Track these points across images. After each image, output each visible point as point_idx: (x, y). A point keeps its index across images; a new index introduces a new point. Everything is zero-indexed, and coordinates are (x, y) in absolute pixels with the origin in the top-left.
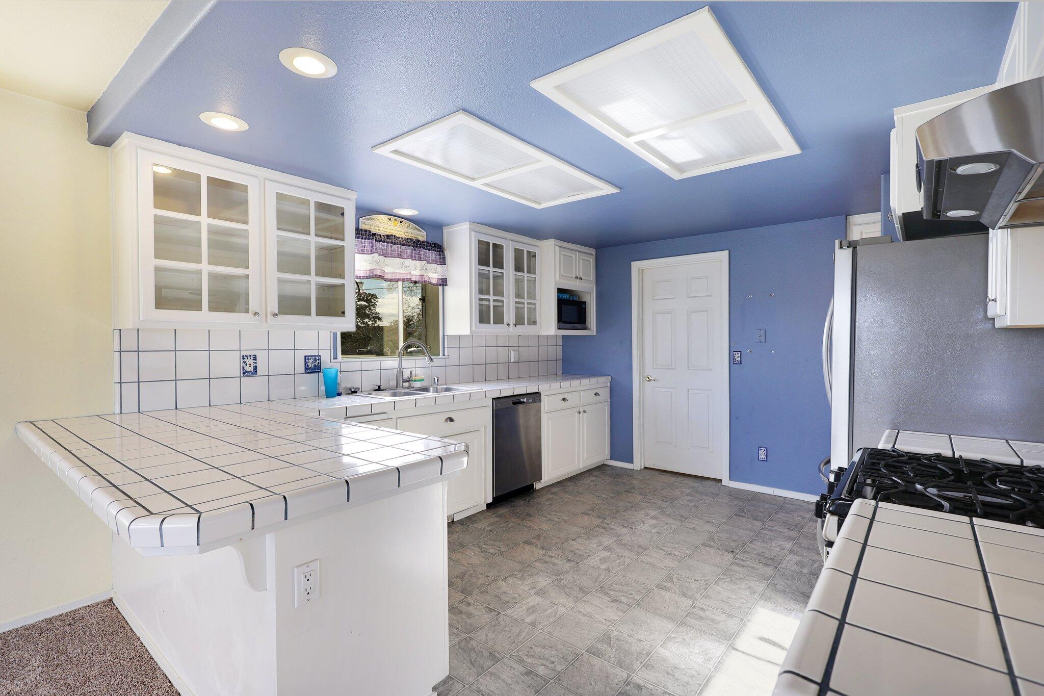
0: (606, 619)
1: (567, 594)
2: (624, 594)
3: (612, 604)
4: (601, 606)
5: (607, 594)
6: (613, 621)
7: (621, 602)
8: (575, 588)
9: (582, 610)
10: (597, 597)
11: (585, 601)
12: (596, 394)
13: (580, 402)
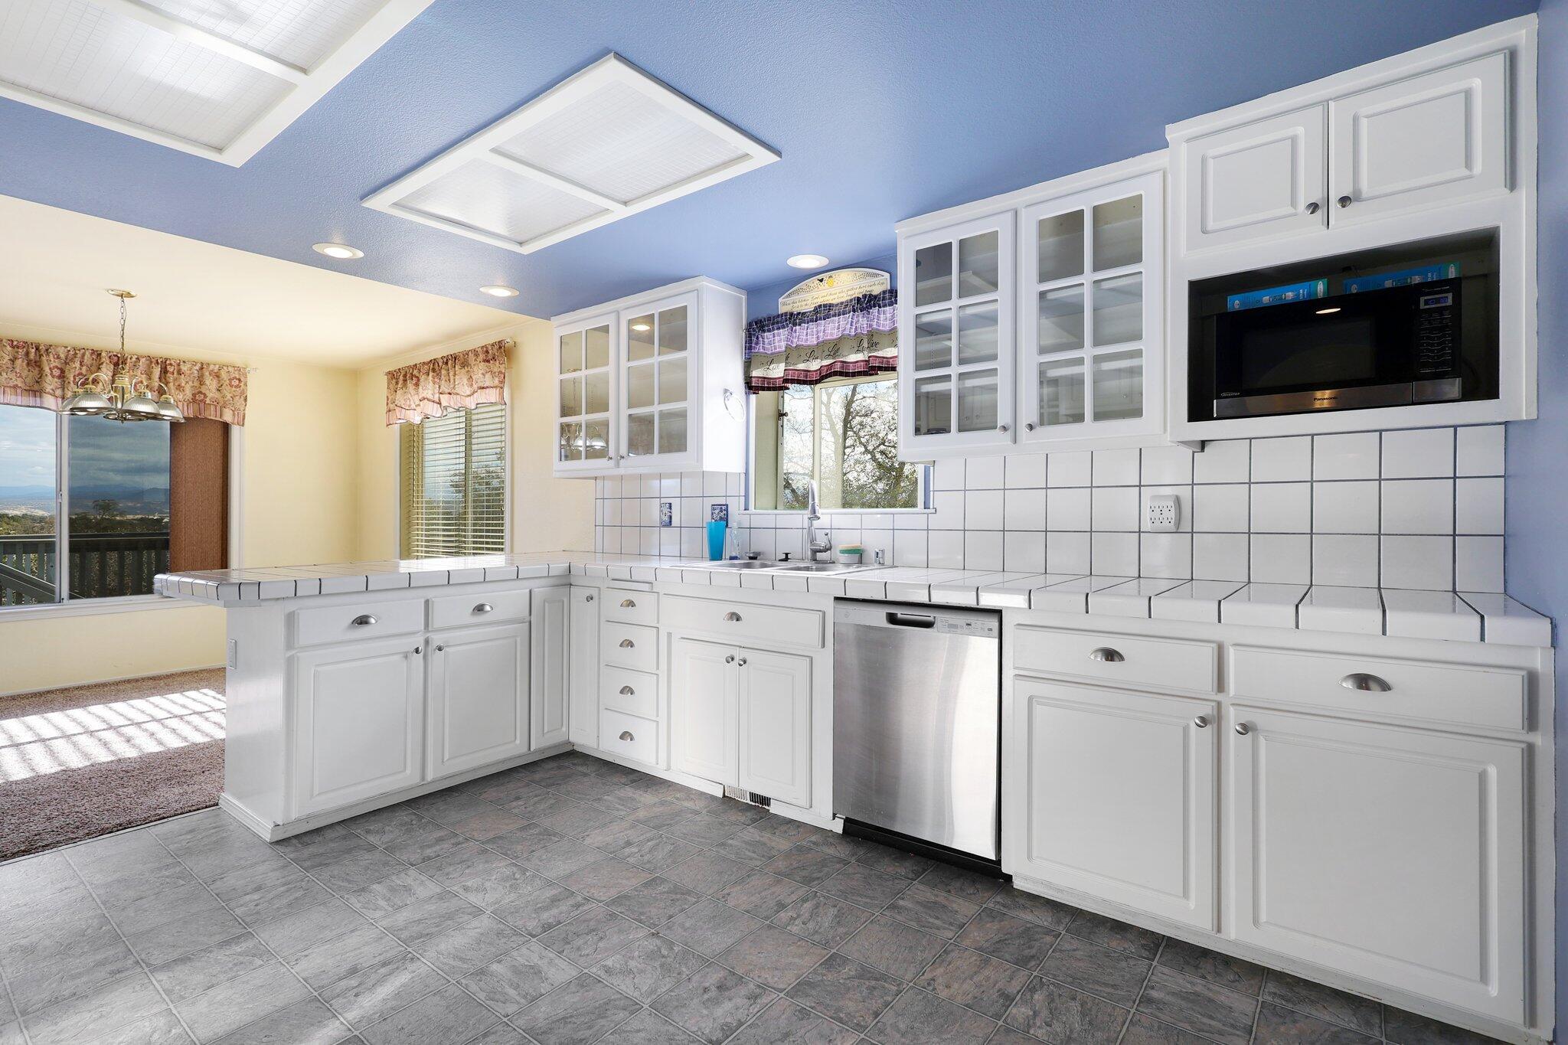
12: (1363, 681)
13: (1221, 685)
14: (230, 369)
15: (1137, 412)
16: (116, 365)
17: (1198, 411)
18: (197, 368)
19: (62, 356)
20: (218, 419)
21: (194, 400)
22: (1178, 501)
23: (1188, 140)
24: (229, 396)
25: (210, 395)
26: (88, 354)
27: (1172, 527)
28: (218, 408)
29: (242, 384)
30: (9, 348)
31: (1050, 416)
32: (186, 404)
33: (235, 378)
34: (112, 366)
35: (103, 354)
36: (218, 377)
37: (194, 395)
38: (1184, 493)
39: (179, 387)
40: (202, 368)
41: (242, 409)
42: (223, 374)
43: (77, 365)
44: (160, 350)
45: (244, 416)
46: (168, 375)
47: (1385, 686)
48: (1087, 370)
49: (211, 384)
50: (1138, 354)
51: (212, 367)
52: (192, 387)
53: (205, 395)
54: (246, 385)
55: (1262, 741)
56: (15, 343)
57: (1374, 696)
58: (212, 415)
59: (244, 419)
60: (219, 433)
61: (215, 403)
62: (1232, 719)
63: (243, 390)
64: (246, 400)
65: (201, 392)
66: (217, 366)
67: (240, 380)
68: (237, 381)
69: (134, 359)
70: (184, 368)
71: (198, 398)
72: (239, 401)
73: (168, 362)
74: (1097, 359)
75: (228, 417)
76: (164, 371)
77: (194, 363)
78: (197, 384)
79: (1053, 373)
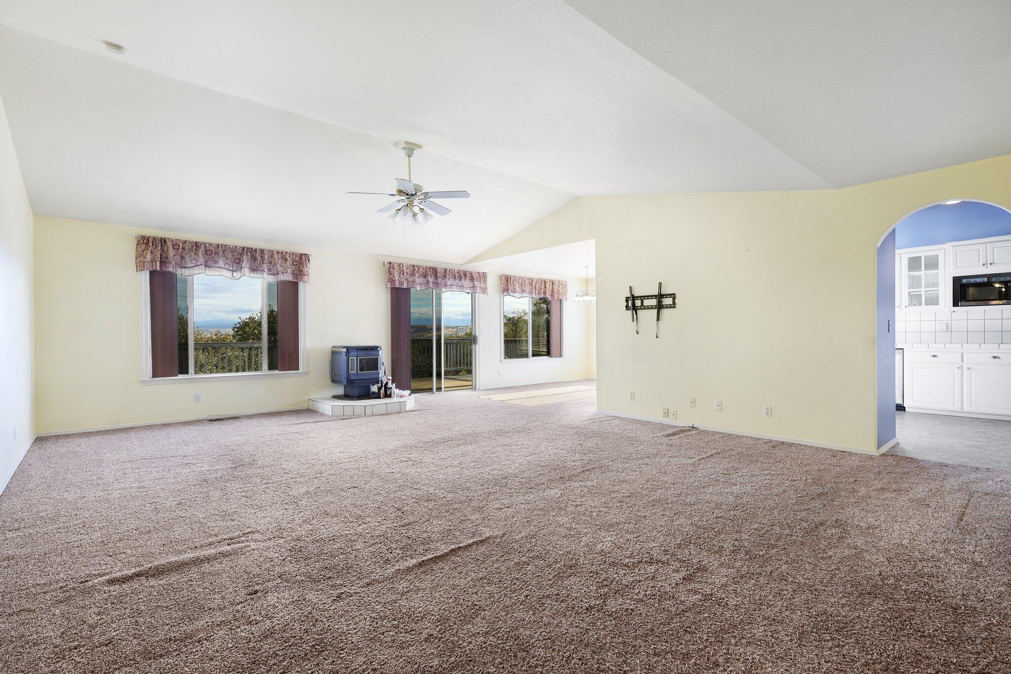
12: (995, 357)
13: (962, 361)
15: (938, 304)
17: (955, 304)
22: (947, 324)
23: (952, 246)
27: (945, 330)
31: (911, 304)
38: (949, 322)
47: (999, 358)
48: (923, 293)
50: (938, 290)
55: (972, 371)
57: (997, 360)
62: (965, 367)
74: (926, 291)
79: (911, 294)
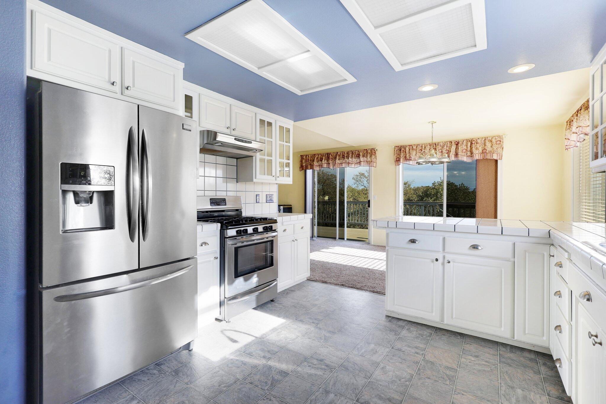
0: (327, 348)
1: (356, 364)
2: (314, 366)
3: (323, 358)
4: (330, 356)
5: (327, 366)
6: (323, 347)
7: (317, 359)
8: (352, 370)
9: (342, 353)
10: (334, 363)
11: (342, 359)
14: (496, 137)
16: (457, 145)
18: (484, 140)
19: (442, 145)
20: (491, 158)
21: (483, 152)
24: (495, 148)
25: (488, 149)
26: (449, 143)
28: (491, 154)
29: (501, 142)
30: (429, 146)
32: (480, 154)
33: (499, 141)
34: (455, 146)
35: (453, 142)
36: (491, 141)
37: (483, 150)
39: (477, 149)
40: (485, 140)
41: (501, 153)
42: (494, 140)
43: (446, 147)
44: (470, 136)
45: (502, 155)
46: (473, 145)
49: (488, 144)
51: (489, 138)
52: (482, 147)
53: (486, 149)
54: (503, 142)
56: (430, 144)
58: (489, 157)
59: (502, 157)
60: (494, 163)
61: (490, 152)
63: (502, 145)
64: (503, 149)
65: (485, 149)
66: (491, 137)
67: (500, 141)
68: (499, 142)
69: (462, 141)
70: (479, 141)
71: (484, 152)
72: (500, 150)
73: (473, 140)
75: (495, 157)
76: (471, 144)
77: (482, 138)
78: (483, 146)
